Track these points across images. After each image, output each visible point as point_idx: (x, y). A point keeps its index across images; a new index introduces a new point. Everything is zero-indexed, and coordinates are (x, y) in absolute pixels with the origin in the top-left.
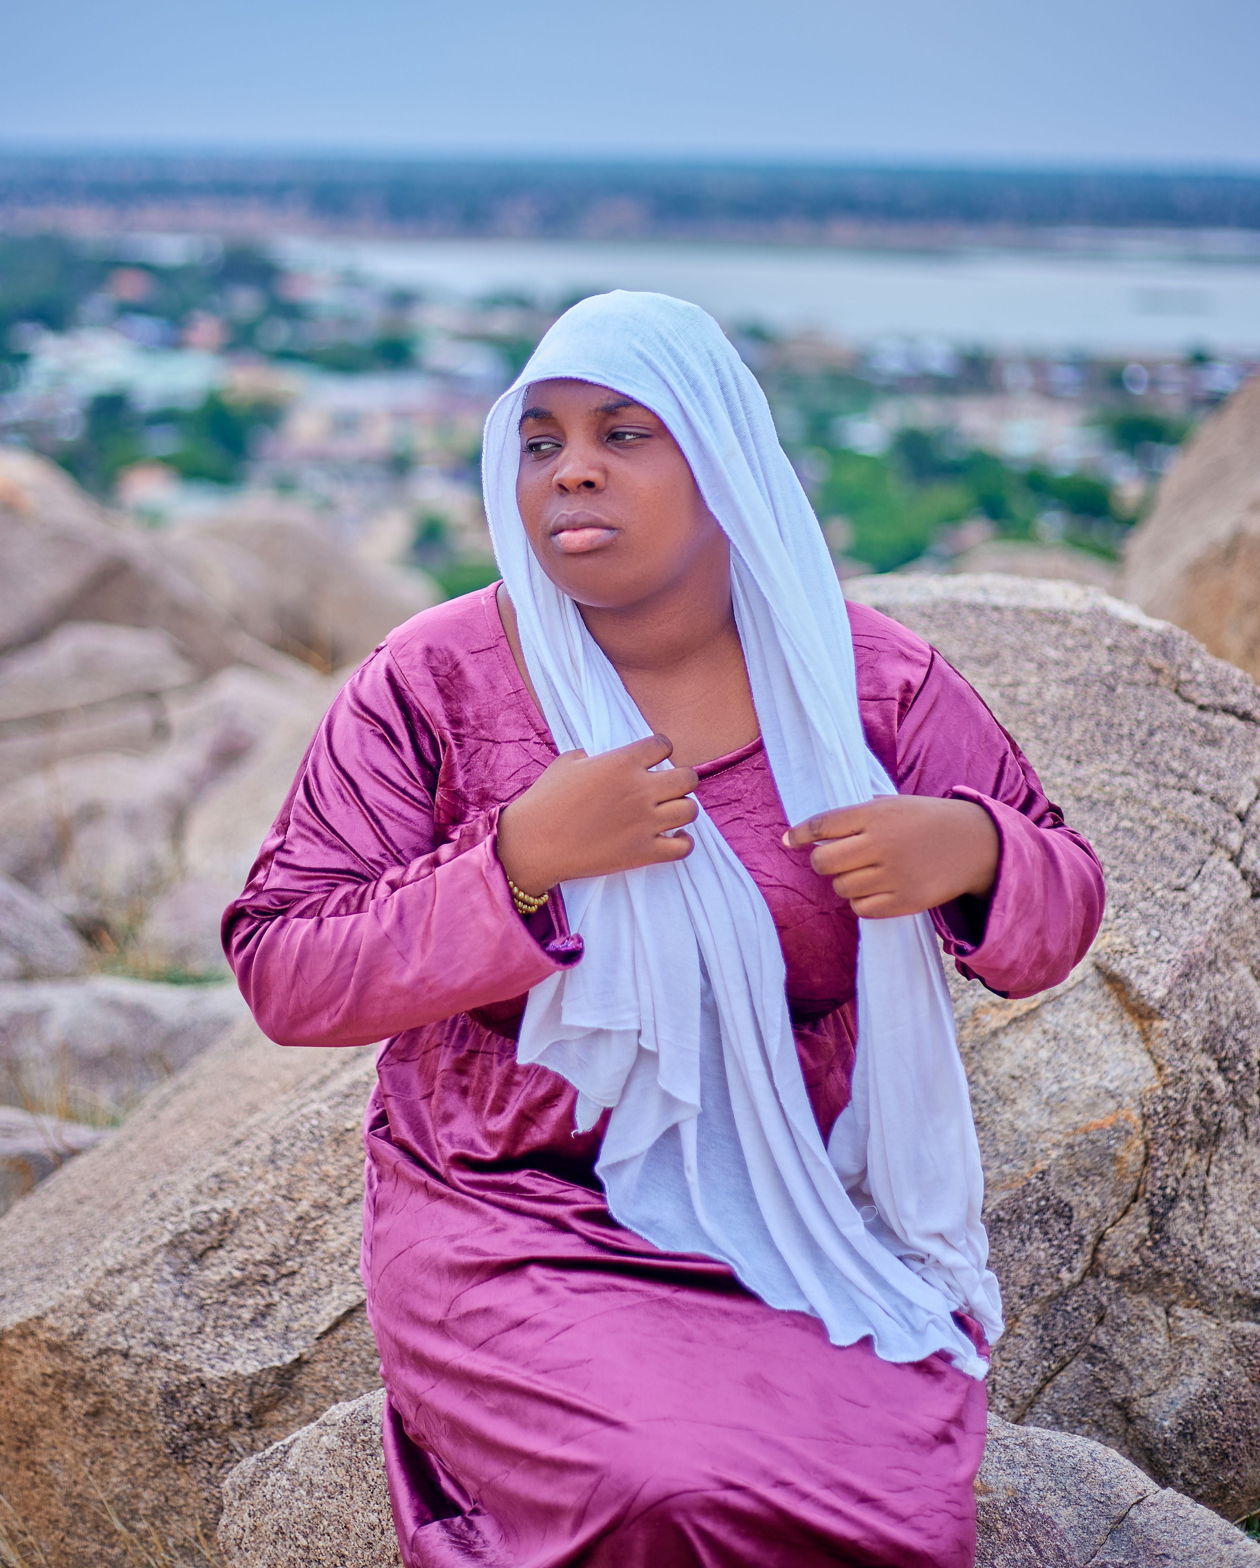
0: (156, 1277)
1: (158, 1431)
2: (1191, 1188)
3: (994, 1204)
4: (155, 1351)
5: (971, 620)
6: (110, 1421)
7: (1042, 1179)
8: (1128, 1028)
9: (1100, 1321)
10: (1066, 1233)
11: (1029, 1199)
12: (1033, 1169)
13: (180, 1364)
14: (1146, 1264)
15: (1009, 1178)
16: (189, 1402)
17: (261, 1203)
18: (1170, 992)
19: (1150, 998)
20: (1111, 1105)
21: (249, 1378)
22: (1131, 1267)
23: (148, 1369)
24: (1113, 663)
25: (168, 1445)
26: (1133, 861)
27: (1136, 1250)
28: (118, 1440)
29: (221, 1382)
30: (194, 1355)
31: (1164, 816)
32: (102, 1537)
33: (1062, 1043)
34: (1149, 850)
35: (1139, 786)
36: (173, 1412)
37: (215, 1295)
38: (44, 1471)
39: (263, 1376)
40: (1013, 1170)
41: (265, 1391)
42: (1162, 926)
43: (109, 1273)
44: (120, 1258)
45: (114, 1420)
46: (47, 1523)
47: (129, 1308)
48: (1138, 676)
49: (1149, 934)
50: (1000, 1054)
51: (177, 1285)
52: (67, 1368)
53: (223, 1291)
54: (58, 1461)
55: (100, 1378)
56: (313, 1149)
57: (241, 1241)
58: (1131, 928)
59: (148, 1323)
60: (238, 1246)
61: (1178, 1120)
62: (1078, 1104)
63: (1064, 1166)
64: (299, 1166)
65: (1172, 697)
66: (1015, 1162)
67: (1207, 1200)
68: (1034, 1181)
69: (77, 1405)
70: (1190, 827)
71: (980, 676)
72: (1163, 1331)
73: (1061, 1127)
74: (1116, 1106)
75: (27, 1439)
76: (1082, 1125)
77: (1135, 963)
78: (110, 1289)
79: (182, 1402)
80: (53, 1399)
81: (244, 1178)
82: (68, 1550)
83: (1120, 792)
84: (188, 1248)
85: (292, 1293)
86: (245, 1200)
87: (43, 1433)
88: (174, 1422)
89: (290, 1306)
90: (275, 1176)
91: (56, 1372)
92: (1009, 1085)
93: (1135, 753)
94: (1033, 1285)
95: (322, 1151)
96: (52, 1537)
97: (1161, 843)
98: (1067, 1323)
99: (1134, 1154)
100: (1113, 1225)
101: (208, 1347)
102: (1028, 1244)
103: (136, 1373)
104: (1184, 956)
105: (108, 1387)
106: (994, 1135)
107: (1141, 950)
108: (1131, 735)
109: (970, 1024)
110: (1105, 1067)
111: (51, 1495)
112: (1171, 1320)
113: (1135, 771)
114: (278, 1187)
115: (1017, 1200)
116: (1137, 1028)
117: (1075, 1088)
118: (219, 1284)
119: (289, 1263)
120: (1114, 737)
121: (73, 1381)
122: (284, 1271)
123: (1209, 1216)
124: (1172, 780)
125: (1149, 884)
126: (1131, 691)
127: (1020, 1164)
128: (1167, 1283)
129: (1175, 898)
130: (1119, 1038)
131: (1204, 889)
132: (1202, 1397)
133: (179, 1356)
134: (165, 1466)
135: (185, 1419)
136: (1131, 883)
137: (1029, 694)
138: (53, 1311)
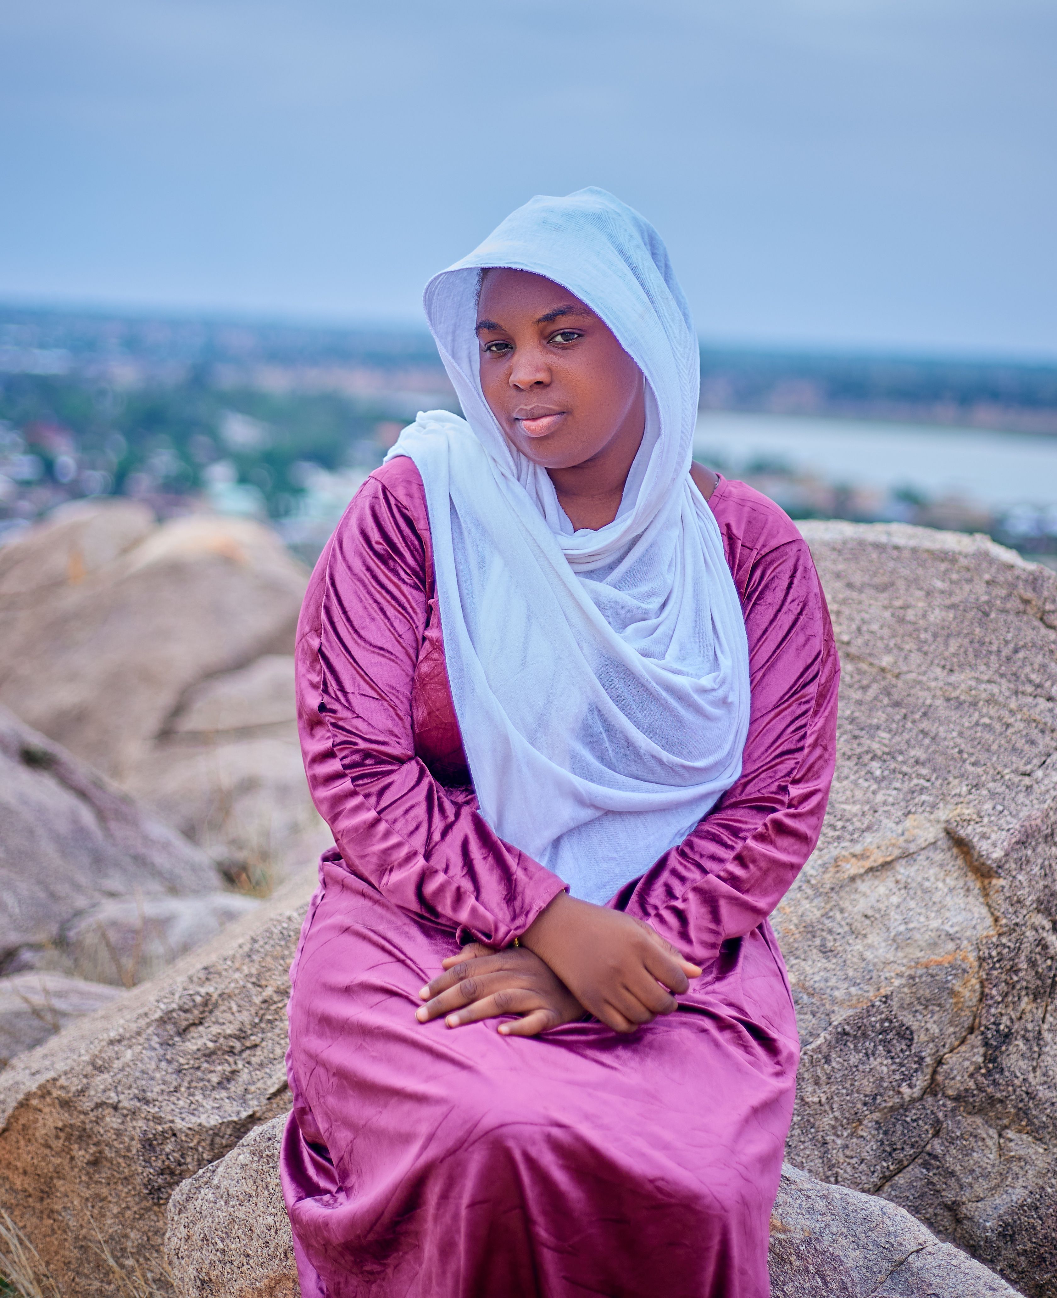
0: (146, 1045)
1: (138, 1174)
2: (1026, 1030)
3: (841, 1019)
4: (138, 1104)
5: (874, 556)
6: (106, 1169)
7: (885, 1003)
8: (971, 885)
9: (936, 1134)
10: (907, 1053)
11: (873, 1019)
12: (877, 993)
13: (157, 1115)
14: (980, 1089)
15: (855, 998)
16: (164, 1149)
17: (236, 988)
18: (1007, 855)
19: (988, 858)
20: (951, 946)
21: (211, 1129)
22: (966, 1090)
23: (132, 1120)
24: (988, 593)
25: (145, 1186)
26: (988, 750)
27: (971, 1076)
28: (113, 1186)
29: (189, 1132)
30: (169, 1109)
31: (1019, 717)
32: (102, 1276)
33: (912, 892)
34: (1003, 742)
35: (1001, 692)
36: (150, 1158)
37: (192, 1062)
38: (60, 1218)
39: (223, 1129)
40: (860, 992)
41: (224, 1142)
42: (1006, 803)
43: (111, 1042)
44: (121, 1030)
45: (109, 1169)
46: (62, 1265)
47: (122, 1070)
48: (1009, 605)
49: (994, 808)
50: (857, 896)
51: (162, 1052)
52: (72, 1122)
53: (198, 1059)
54: (69, 1208)
55: (97, 1128)
56: (281, 946)
57: (217, 1018)
58: (979, 802)
59: (135, 1082)
60: (214, 1023)
61: (1012, 967)
62: (921, 943)
63: (906, 994)
64: (269, 959)
65: (1037, 623)
66: (861, 986)
67: (1042, 1043)
68: (878, 1003)
69: (82, 1155)
70: (1041, 726)
71: (876, 599)
72: (994, 1149)
73: (905, 961)
74: (955, 947)
75: (47, 1189)
76: (923, 961)
77: (979, 830)
78: (109, 1054)
79: (158, 1149)
80: (63, 1150)
81: (226, 970)
82: (78, 1289)
83: (984, 696)
84: (175, 1024)
85: (253, 1062)
86: (223, 986)
87: (59, 1183)
88: (151, 1166)
89: (250, 1073)
90: (249, 967)
91: (65, 1126)
92: (862, 922)
93: (1001, 665)
94: (876, 1095)
95: (288, 947)
96: (66, 1278)
97: (1014, 737)
98: (906, 1131)
99: (970, 991)
100: (951, 1051)
101: (181, 1103)
102: (872, 1059)
103: (123, 1123)
104: (1022, 826)
105: (102, 1136)
106: (845, 961)
107: (986, 820)
108: (999, 651)
109: (832, 870)
110: (948, 914)
111: (66, 1240)
112: (1002, 1141)
113: (999, 680)
114: (250, 975)
115: (862, 1018)
116: (978, 885)
117: (919, 929)
118: (195, 1053)
119: (253, 1038)
120: (984, 652)
121: (77, 1133)
122: (248, 1044)
123: (1042, 1057)
124: (1029, 689)
125: (1000, 768)
126: (1003, 616)
127: (866, 988)
128: (1000, 1109)
129: (1020, 781)
130: (962, 892)
131: (1046, 776)
132: (1022, 1206)
133: (157, 1109)
134: (148, 1209)
135: (159, 1164)
136: (984, 768)
137: (916, 615)
138: (66, 1073)
